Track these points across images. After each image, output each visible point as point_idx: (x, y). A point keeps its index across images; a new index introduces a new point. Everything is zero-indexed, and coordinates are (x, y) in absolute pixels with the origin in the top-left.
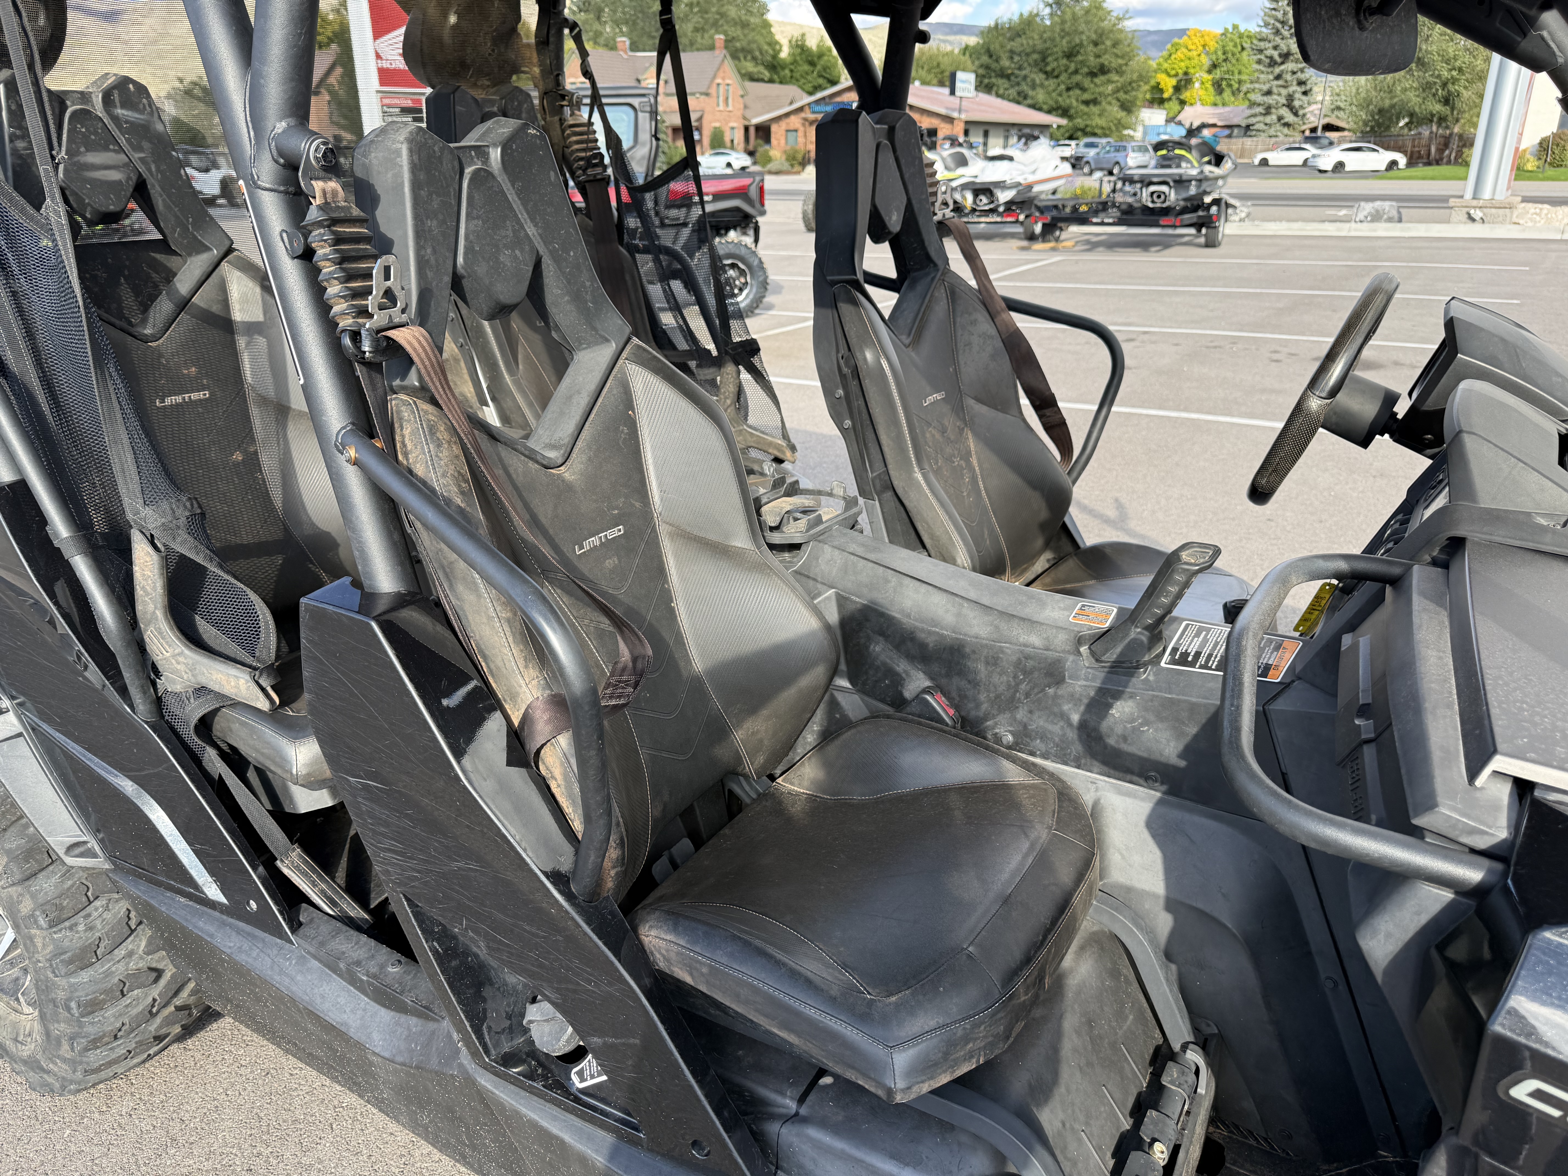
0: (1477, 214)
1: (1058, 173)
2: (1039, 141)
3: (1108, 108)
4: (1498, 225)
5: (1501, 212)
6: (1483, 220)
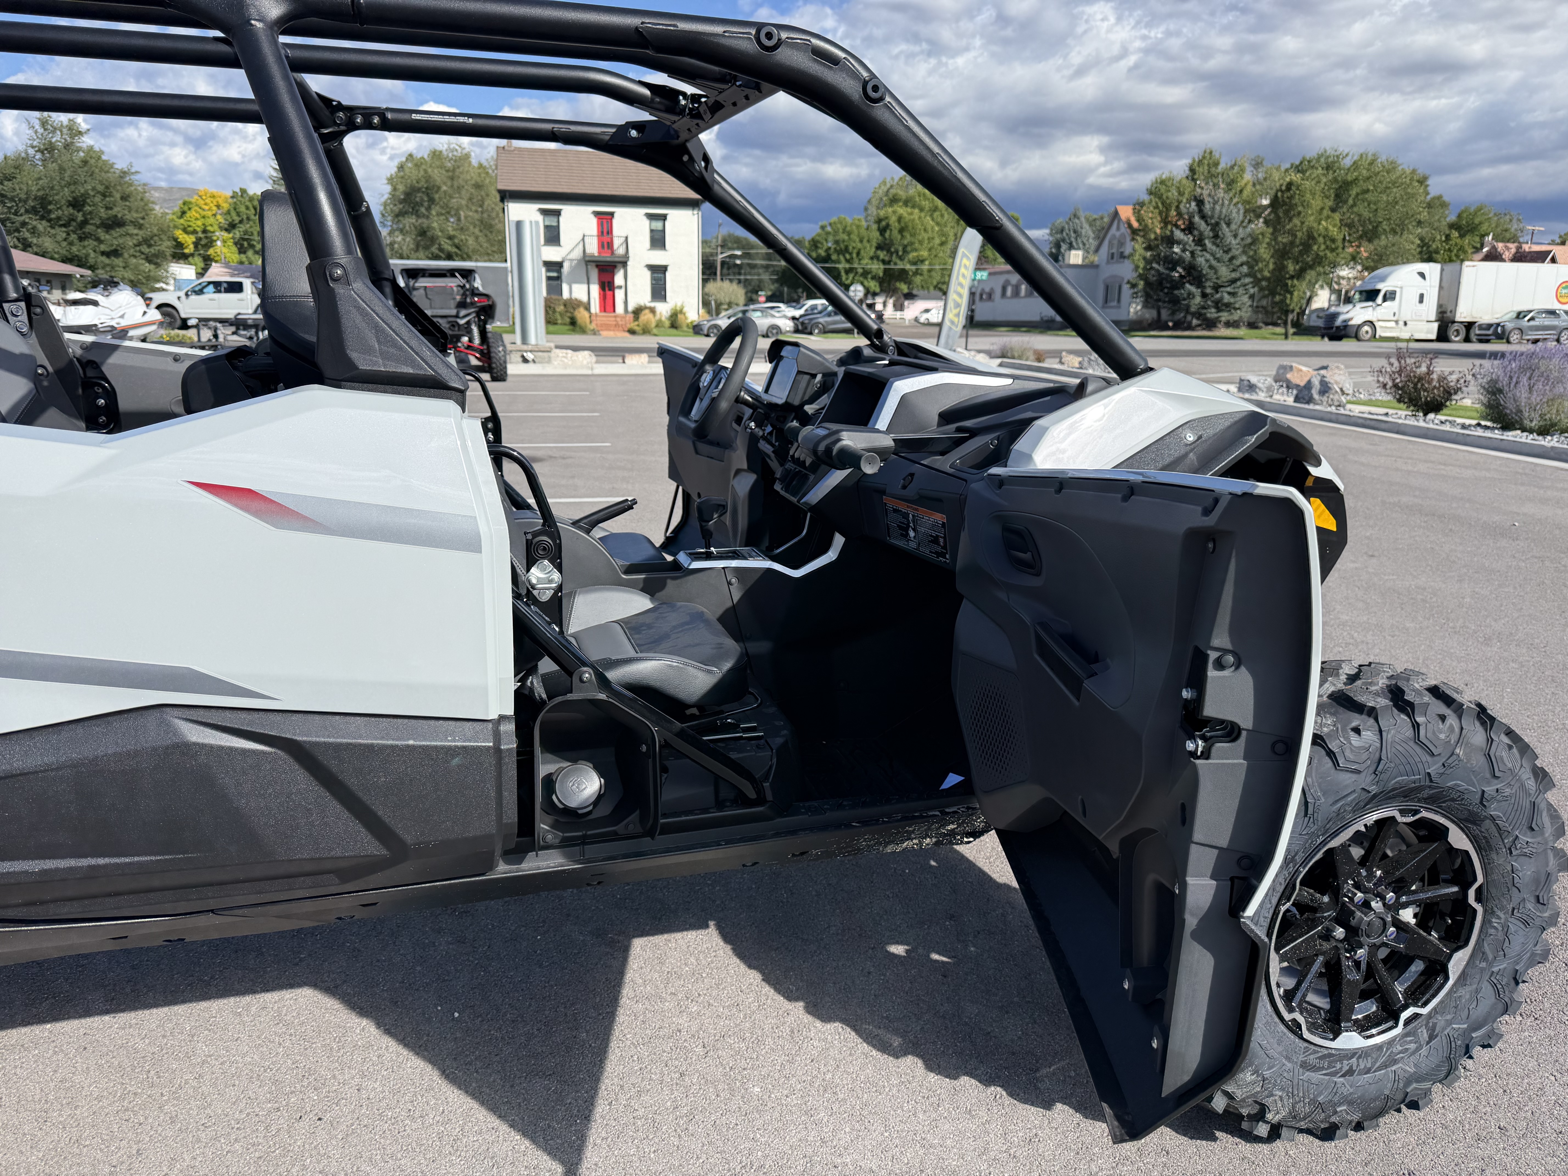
0: (529, 357)
1: (147, 318)
2: (120, 287)
3: (134, 261)
4: (546, 365)
5: (545, 354)
6: (534, 361)
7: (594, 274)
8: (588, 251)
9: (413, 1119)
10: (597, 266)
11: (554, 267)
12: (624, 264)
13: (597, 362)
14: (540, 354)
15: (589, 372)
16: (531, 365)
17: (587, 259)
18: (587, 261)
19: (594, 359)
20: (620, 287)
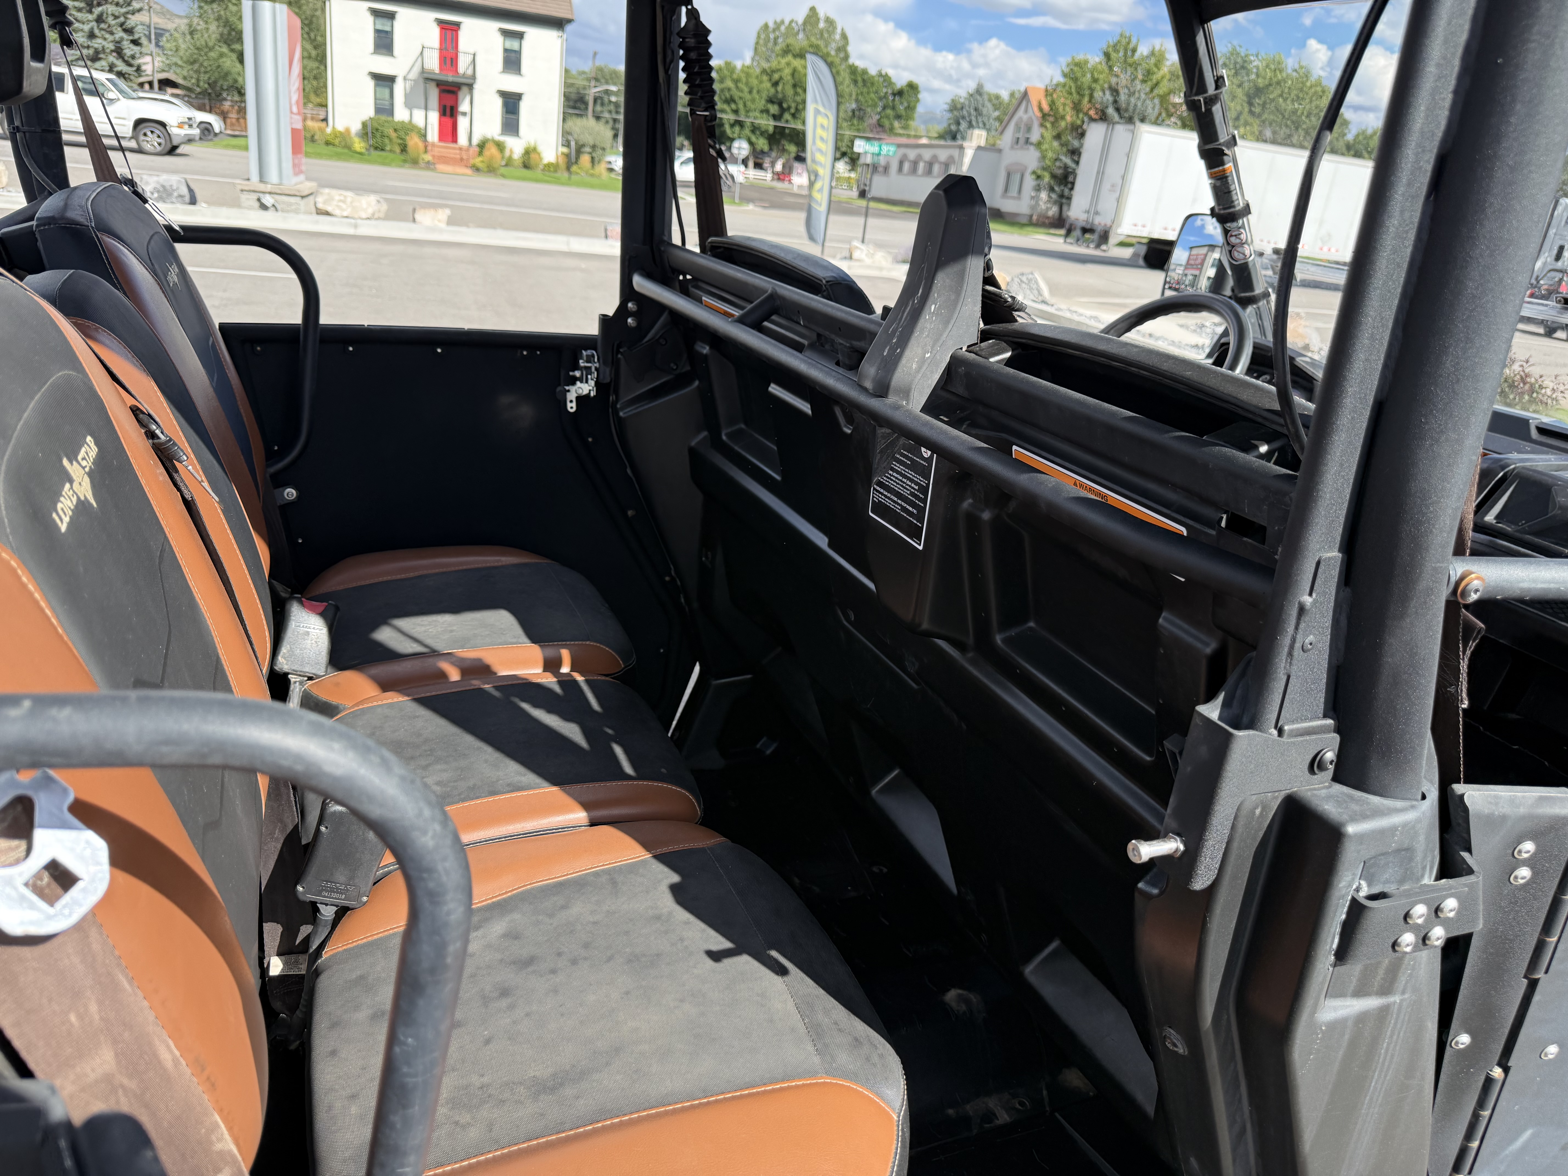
7: (434, 94)
8: (426, 66)
10: (438, 86)
11: (384, 81)
12: (470, 86)
14: (286, 198)
17: (426, 75)
18: (426, 79)
20: (464, 114)
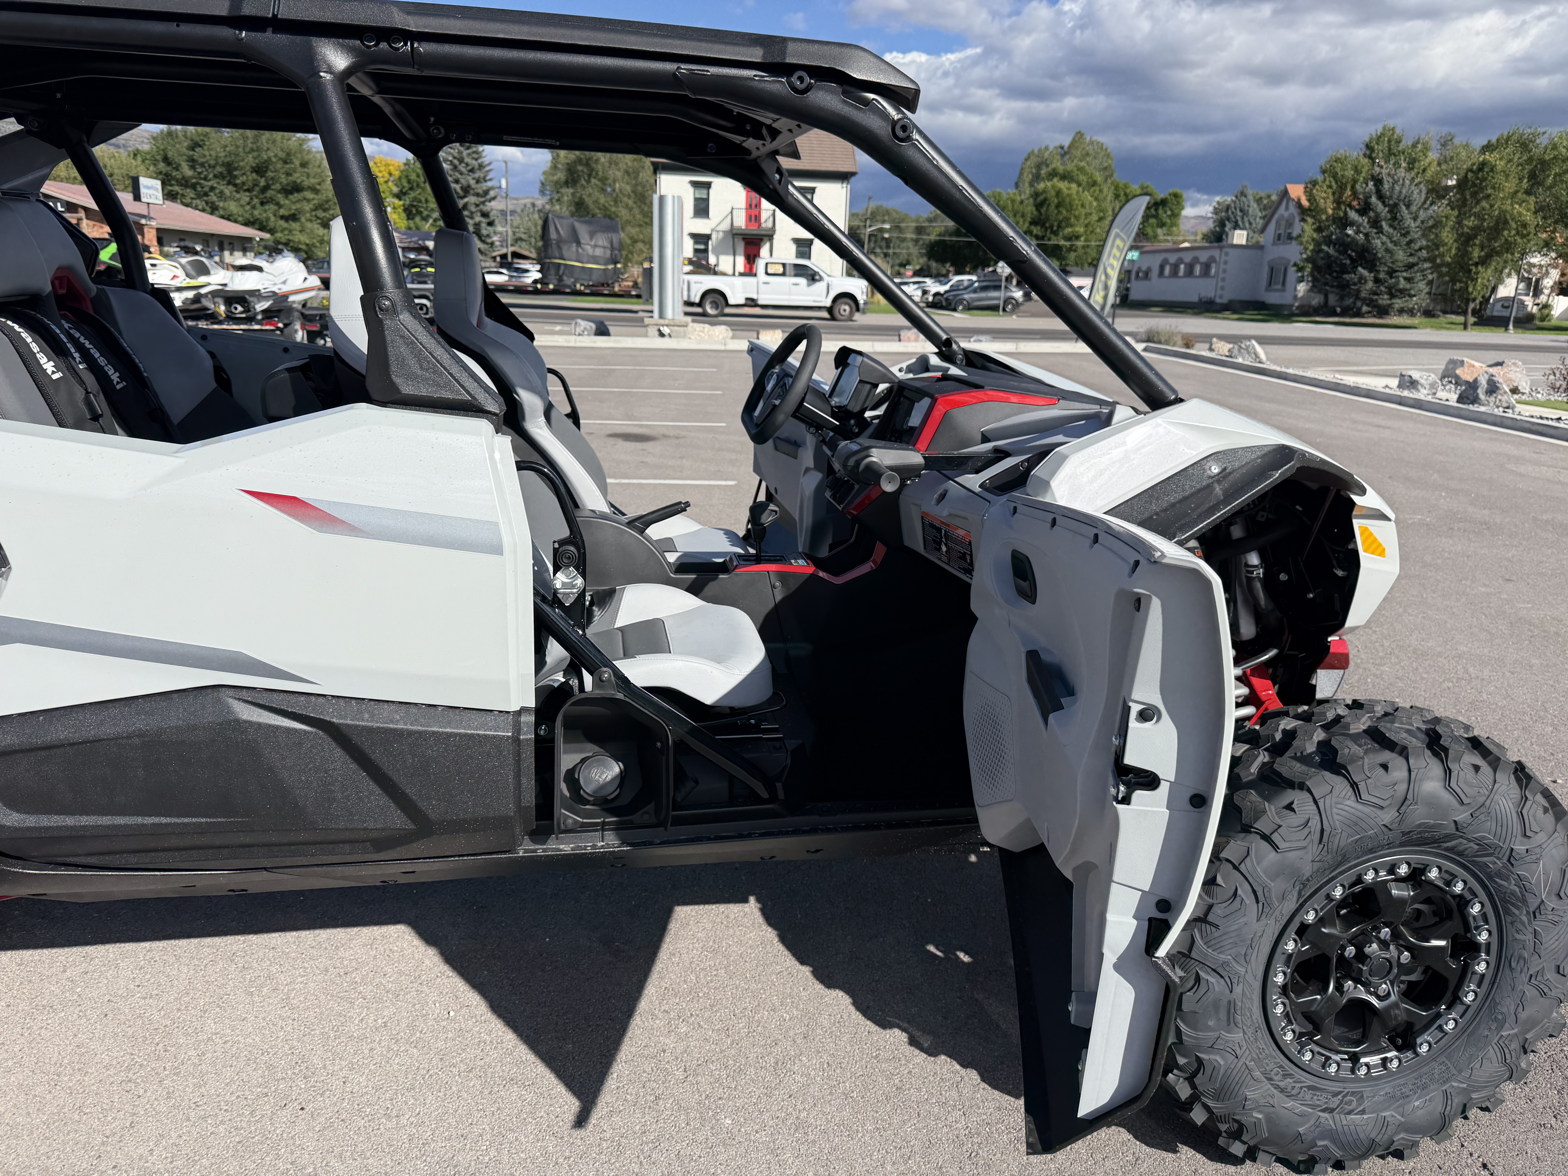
0: (666, 330)
1: (308, 284)
2: (284, 254)
3: (310, 225)
4: (681, 339)
5: (681, 329)
6: (670, 335)
7: (741, 247)
8: (736, 224)
9: (389, 1117)
10: (744, 239)
11: (701, 239)
12: (770, 237)
13: (733, 337)
14: (676, 328)
15: (722, 348)
16: (667, 339)
17: (734, 232)
18: (734, 234)
19: (730, 333)
